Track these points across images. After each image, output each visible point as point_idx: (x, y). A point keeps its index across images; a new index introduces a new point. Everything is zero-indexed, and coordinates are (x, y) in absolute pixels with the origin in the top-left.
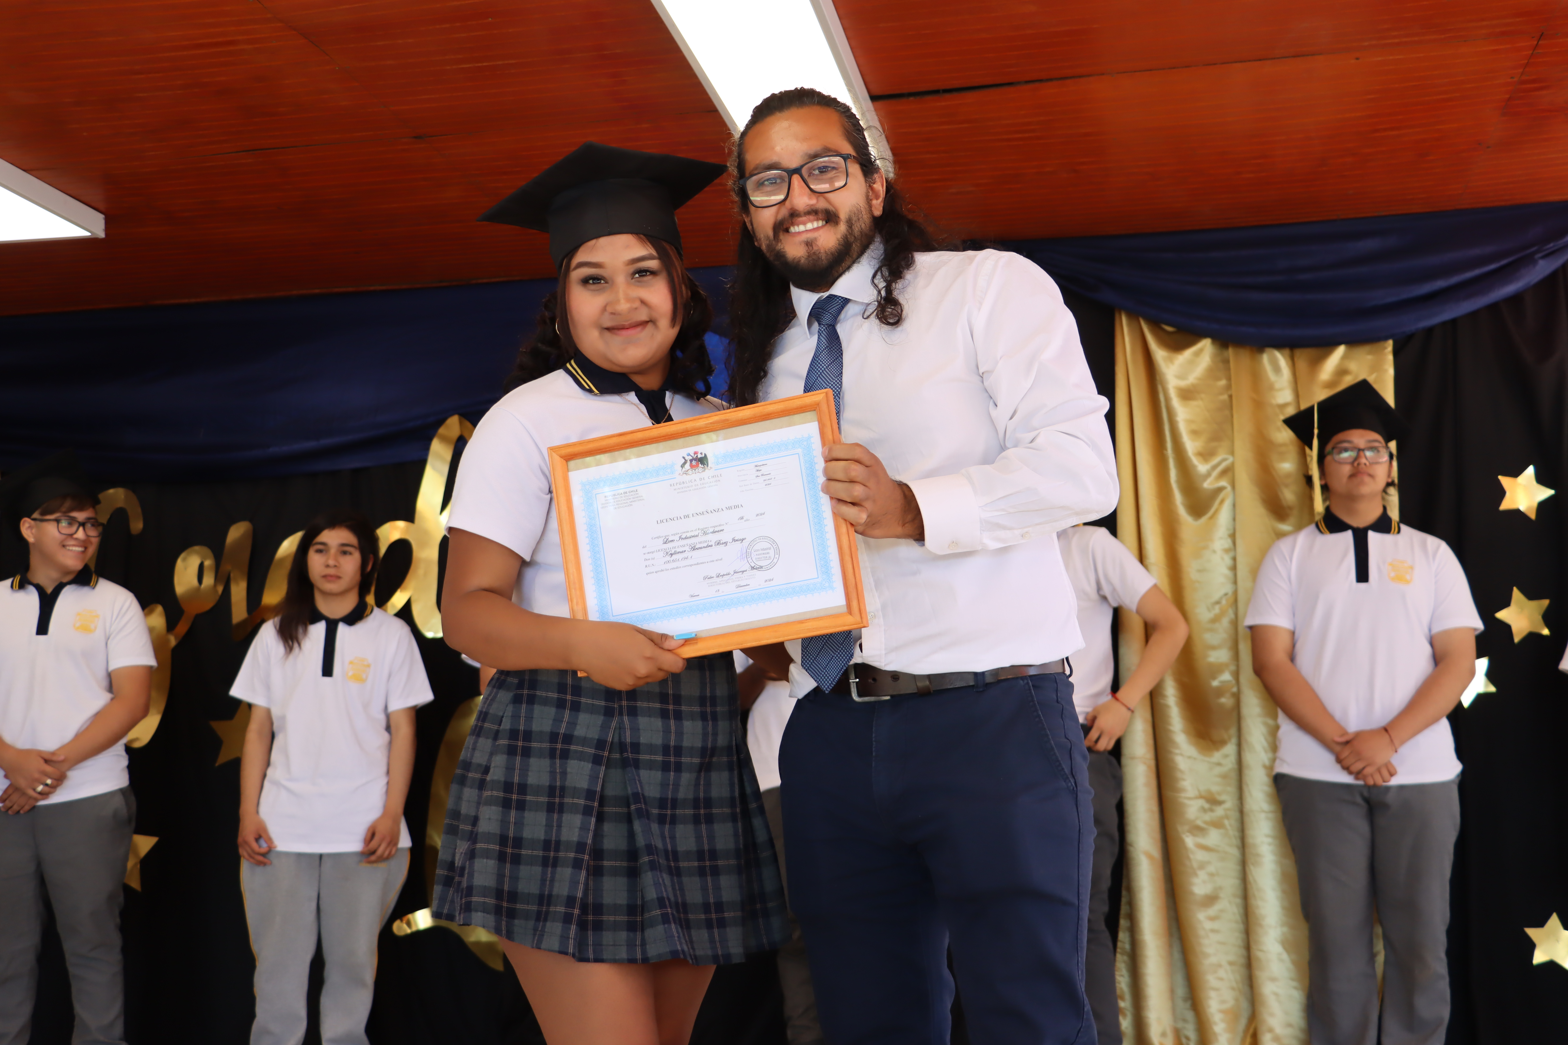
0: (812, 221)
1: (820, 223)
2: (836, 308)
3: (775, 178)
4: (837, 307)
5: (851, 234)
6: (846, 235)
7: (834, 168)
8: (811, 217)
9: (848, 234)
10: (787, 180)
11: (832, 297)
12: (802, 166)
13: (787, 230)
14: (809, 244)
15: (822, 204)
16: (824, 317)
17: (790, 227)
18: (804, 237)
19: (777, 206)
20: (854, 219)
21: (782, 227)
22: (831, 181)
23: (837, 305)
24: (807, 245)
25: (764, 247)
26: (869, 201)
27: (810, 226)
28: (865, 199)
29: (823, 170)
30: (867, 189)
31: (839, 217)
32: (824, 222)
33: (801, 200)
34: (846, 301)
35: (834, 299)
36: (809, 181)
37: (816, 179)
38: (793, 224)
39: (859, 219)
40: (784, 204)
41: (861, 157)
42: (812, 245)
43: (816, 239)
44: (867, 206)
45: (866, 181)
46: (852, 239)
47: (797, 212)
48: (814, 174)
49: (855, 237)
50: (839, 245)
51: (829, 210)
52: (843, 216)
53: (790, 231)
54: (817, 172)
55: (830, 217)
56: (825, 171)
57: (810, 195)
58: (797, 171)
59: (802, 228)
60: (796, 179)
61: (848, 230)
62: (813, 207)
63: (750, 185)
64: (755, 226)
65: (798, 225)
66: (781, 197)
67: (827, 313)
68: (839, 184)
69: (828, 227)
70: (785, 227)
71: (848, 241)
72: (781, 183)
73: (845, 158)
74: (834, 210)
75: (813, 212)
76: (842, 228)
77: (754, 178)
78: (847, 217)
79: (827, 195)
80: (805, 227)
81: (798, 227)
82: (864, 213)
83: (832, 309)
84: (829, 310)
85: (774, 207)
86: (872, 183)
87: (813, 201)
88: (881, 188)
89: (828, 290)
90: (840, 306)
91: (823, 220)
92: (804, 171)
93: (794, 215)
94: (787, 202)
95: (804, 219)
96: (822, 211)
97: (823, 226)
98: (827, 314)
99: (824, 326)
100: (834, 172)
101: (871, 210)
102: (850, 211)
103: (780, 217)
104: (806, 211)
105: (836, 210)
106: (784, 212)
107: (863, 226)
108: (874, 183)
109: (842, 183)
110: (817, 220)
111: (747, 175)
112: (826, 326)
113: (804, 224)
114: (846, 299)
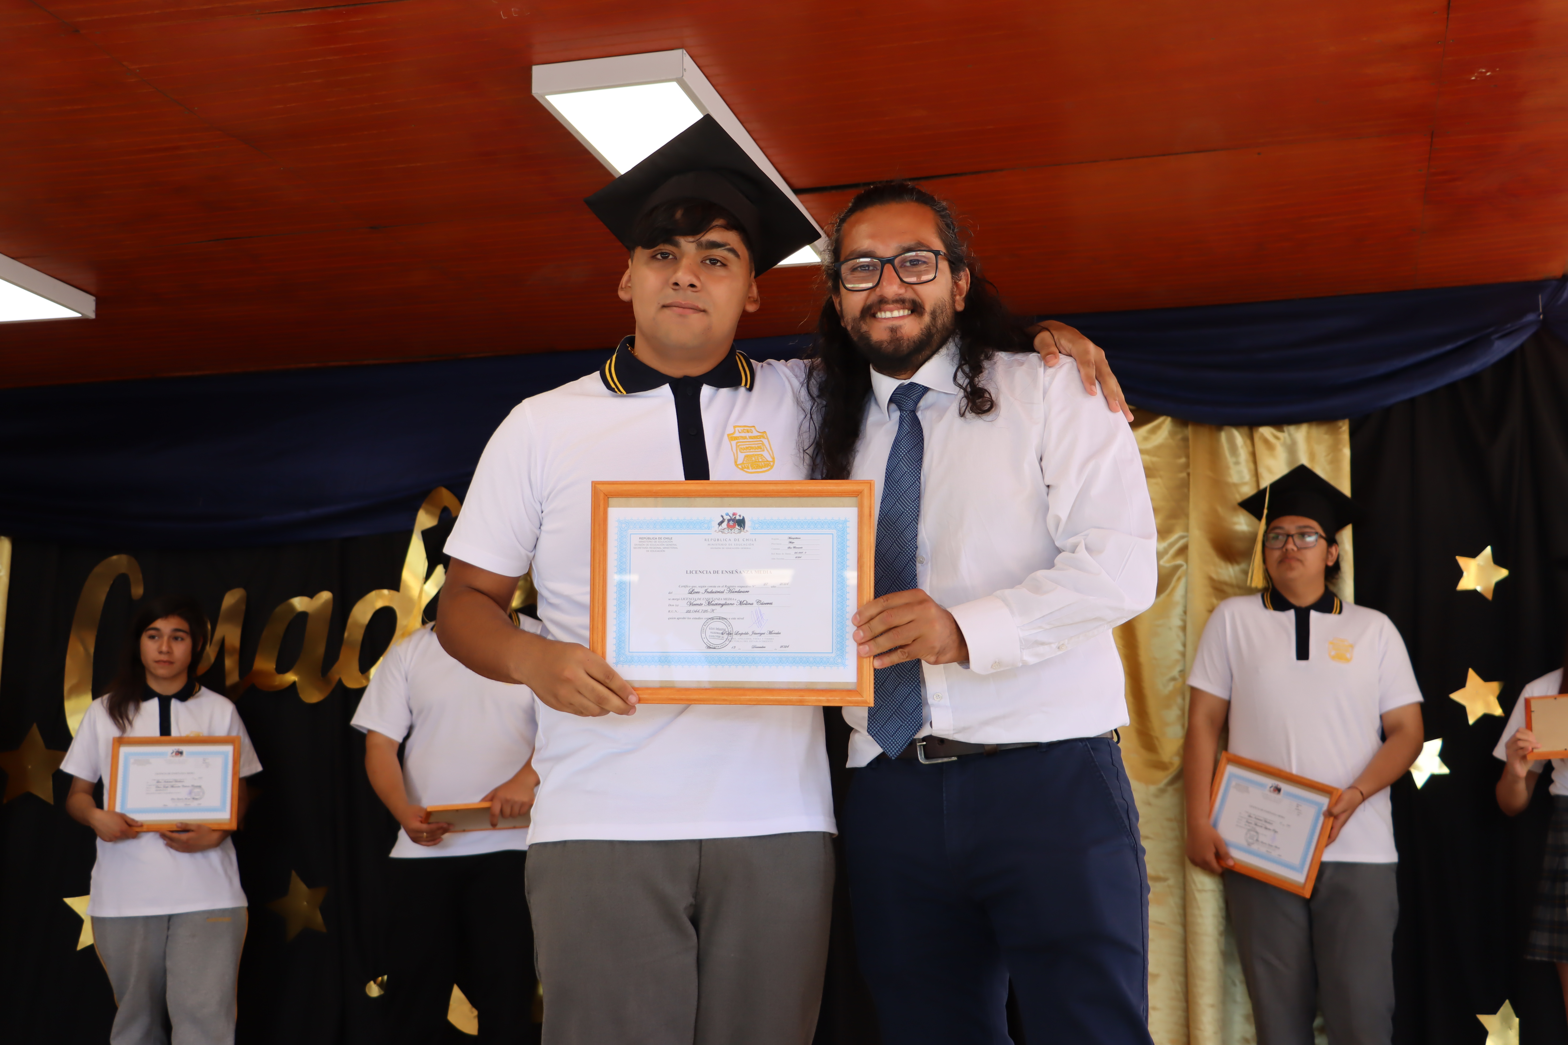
0: (898, 309)
1: (906, 312)
2: (917, 395)
3: (868, 266)
4: (919, 394)
5: (934, 326)
6: (930, 326)
7: (925, 262)
8: (899, 306)
9: (931, 325)
10: (879, 268)
11: (912, 385)
12: (896, 257)
13: (874, 316)
14: (893, 330)
15: (909, 295)
16: (906, 403)
17: (877, 313)
18: (890, 324)
19: (867, 291)
20: (939, 311)
21: (869, 312)
22: (919, 275)
23: (919, 392)
24: (892, 331)
25: (849, 328)
26: (953, 296)
27: (896, 314)
28: (950, 294)
29: (915, 262)
30: (953, 285)
31: (924, 309)
32: (910, 312)
33: (892, 289)
34: (926, 390)
35: (915, 386)
36: (900, 270)
37: (907, 271)
38: (880, 310)
39: (942, 313)
40: (875, 290)
41: (950, 255)
42: (896, 332)
43: (900, 327)
44: (951, 301)
45: (953, 278)
46: (934, 331)
47: (886, 299)
48: (905, 266)
49: (937, 329)
50: (922, 334)
51: (916, 301)
52: (928, 308)
53: (877, 315)
54: (908, 264)
55: (916, 308)
56: (916, 264)
57: (900, 285)
58: (890, 261)
59: (888, 315)
60: (888, 268)
61: (931, 322)
62: (901, 297)
63: (845, 269)
64: (844, 307)
65: (885, 312)
66: (870, 285)
67: (909, 399)
68: (925, 278)
69: (912, 317)
70: (872, 311)
71: (930, 332)
72: (873, 270)
73: (937, 253)
74: (920, 301)
75: (900, 302)
76: (927, 318)
77: (851, 263)
78: (932, 309)
79: (916, 287)
80: (892, 314)
81: (885, 313)
82: (948, 307)
83: (913, 395)
84: (911, 396)
85: (865, 292)
86: (958, 280)
87: (902, 291)
88: (965, 286)
89: (910, 378)
90: (921, 393)
91: (909, 310)
92: (897, 261)
93: (882, 302)
94: (878, 289)
95: (891, 306)
96: (909, 300)
97: (908, 315)
98: (909, 401)
99: (906, 412)
100: (925, 266)
101: (954, 306)
102: (935, 304)
103: (869, 302)
104: (894, 299)
105: (922, 301)
106: (874, 298)
107: (946, 319)
108: (960, 280)
109: (931, 276)
110: (904, 309)
111: (842, 259)
112: (908, 412)
113: (891, 311)
114: (926, 387)
